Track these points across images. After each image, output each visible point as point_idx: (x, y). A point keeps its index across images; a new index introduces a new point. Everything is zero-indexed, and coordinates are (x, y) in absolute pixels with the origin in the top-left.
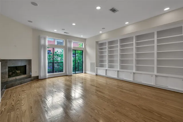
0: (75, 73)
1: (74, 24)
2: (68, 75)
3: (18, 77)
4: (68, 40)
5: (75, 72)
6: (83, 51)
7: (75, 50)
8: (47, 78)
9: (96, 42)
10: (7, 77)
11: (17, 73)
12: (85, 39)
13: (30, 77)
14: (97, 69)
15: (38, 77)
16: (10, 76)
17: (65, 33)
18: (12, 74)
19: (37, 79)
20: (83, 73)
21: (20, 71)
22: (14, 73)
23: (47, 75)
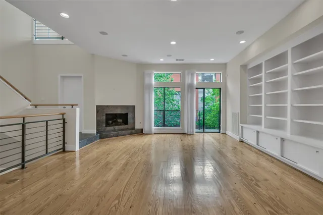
0: (204, 132)
1: (173, 43)
2: (186, 132)
3: (117, 128)
4: (186, 72)
5: (204, 130)
6: (220, 88)
7: (204, 89)
8: (153, 133)
9: (241, 66)
10: (105, 125)
11: (118, 122)
12: (226, 64)
13: (134, 128)
14: (242, 127)
15: (142, 130)
16: (107, 125)
17: (177, 60)
18: (112, 123)
19: (141, 132)
20: (220, 132)
21: (121, 120)
22: (114, 122)
23: (154, 128)
